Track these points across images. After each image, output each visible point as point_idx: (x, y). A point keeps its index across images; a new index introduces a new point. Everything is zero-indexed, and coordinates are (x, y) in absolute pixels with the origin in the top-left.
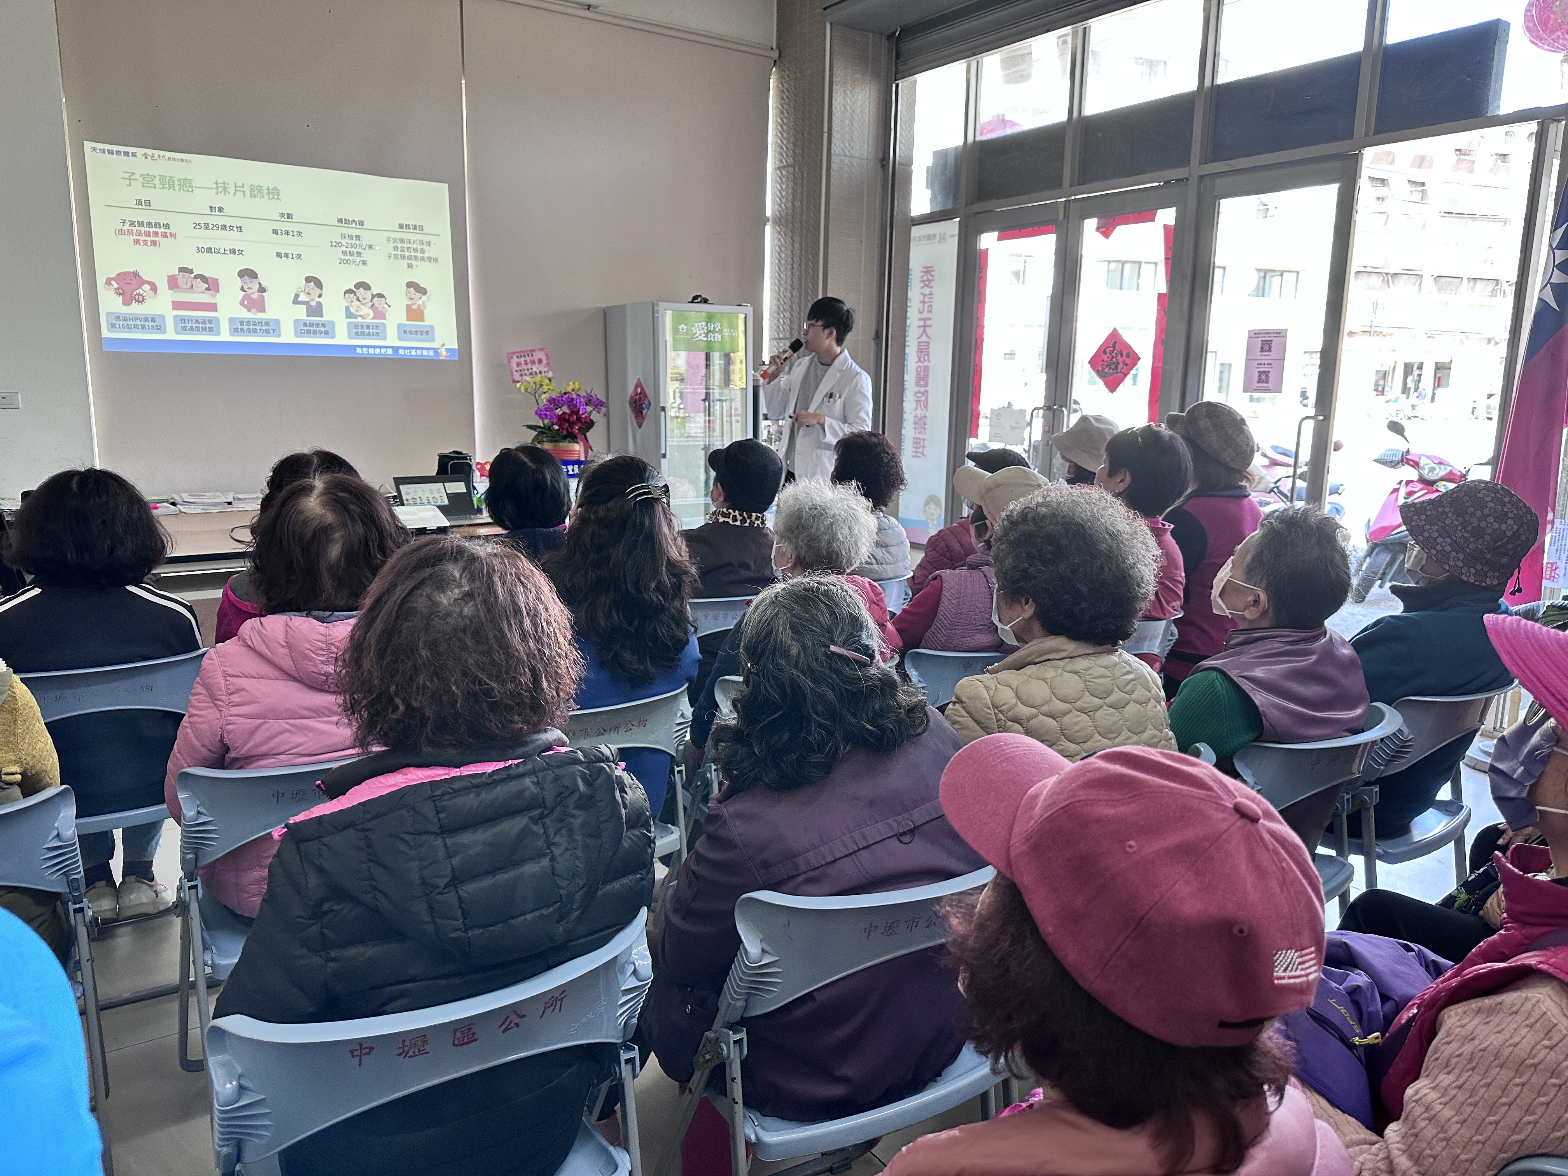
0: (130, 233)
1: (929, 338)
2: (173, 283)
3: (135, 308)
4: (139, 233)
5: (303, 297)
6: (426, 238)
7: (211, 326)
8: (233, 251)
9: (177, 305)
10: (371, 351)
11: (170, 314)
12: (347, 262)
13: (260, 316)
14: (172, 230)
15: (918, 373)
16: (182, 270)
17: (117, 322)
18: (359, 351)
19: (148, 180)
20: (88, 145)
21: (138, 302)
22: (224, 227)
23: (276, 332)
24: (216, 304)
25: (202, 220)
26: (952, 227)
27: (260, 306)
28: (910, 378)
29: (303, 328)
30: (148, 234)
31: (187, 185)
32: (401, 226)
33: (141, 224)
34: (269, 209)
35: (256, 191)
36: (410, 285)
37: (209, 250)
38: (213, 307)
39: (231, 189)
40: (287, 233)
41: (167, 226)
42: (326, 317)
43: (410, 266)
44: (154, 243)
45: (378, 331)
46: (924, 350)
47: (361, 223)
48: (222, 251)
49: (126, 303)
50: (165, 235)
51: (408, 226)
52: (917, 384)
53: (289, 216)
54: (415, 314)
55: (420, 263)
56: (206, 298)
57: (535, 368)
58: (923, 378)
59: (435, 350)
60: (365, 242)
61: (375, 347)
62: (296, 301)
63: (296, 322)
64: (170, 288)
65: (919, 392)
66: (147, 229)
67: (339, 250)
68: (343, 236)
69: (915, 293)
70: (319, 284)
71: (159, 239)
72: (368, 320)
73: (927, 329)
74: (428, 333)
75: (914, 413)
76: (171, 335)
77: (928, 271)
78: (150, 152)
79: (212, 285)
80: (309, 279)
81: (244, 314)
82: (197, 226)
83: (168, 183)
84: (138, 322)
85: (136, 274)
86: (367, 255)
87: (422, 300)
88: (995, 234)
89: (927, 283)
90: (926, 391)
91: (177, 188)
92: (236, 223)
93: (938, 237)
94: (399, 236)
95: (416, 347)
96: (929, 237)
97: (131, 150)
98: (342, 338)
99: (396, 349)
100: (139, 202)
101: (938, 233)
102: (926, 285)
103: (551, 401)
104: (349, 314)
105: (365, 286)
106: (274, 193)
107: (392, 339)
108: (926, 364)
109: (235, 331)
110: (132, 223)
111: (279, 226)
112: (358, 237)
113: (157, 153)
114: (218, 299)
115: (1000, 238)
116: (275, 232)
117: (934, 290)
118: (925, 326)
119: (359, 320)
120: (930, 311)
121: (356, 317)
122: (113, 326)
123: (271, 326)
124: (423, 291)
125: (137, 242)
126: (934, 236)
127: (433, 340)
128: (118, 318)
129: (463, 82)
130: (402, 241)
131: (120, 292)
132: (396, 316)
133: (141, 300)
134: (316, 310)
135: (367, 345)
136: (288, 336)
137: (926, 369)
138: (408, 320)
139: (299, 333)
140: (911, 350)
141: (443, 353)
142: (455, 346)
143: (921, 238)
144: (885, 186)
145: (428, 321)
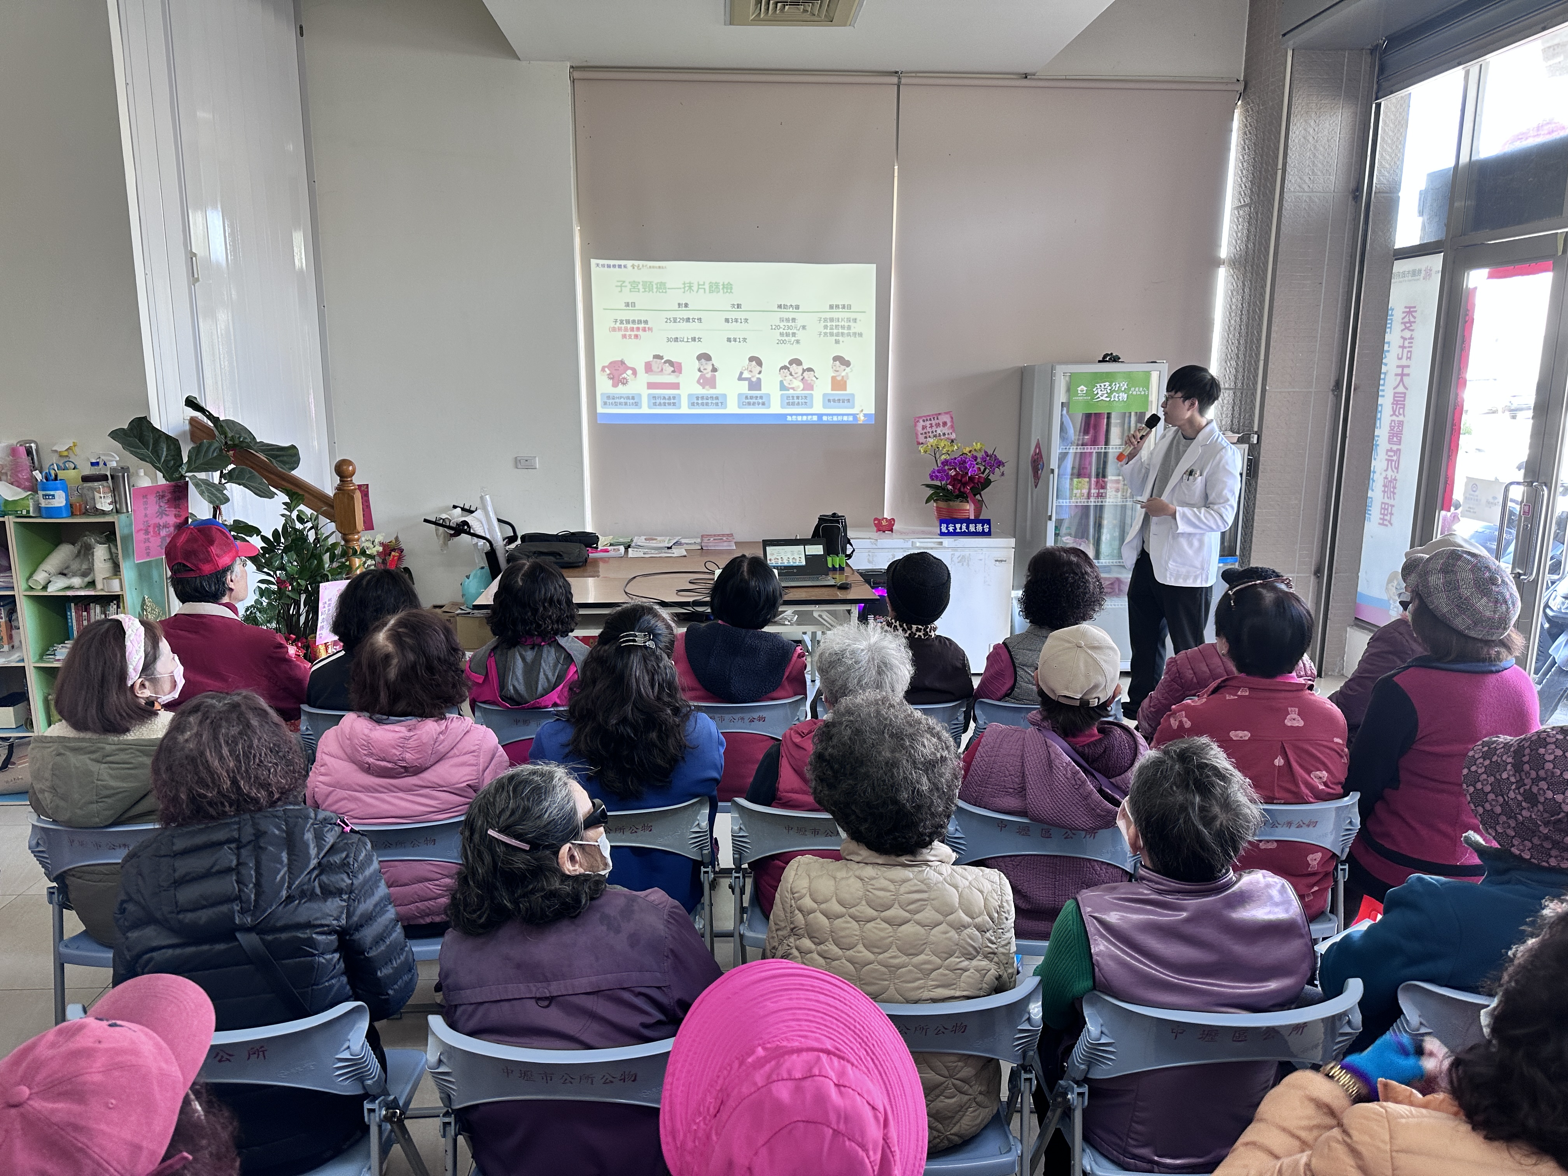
0: (620, 329)
1: (1407, 389)
2: (648, 368)
3: (621, 390)
4: (626, 330)
5: (746, 375)
6: (853, 316)
7: (673, 401)
8: (694, 339)
9: (651, 386)
10: (799, 418)
11: (645, 393)
12: (784, 342)
13: (712, 391)
14: (650, 325)
15: (1392, 428)
16: (658, 357)
17: (610, 399)
18: (789, 418)
19: (634, 285)
20: (593, 262)
21: (623, 384)
22: (688, 320)
23: (723, 405)
24: (678, 384)
25: (671, 315)
26: (1436, 262)
27: (711, 383)
28: (1382, 433)
29: (746, 401)
30: (632, 329)
31: (662, 287)
32: (831, 307)
33: (628, 322)
34: (723, 301)
35: (714, 288)
36: (836, 359)
37: (676, 340)
38: (676, 386)
39: (695, 288)
40: (736, 320)
41: (646, 322)
42: (764, 390)
43: (837, 342)
44: (636, 336)
45: (806, 401)
46: (1399, 402)
47: (797, 307)
48: (685, 340)
49: (615, 385)
50: (644, 330)
51: (837, 306)
52: (1390, 441)
53: (739, 306)
54: (839, 384)
55: (846, 339)
56: (671, 379)
57: (940, 431)
58: (1396, 435)
59: (855, 416)
60: (799, 323)
61: (802, 415)
62: (740, 378)
63: (740, 395)
64: (647, 372)
65: (1391, 450)
66: (632, 326)
67: (778, 332)
68: (782, 320)
69: (1393, 337)
70: (759, 363)
71: (640, 333)
72: (799, 392)
73: (1405, 378)
74: (849, 401)
75: (1384, 475)
76: (645, 409)
77: (1410, 311)
78: (636, 263)
79: (676, 368)
80: (751, 359)
81: (700, 390)
82: (668, 320)
83: (648, 286)
84: (622, 400)
85: (622, 362)
86: (800, 335)
87: (844, 372)
88: (1484, 272)
89: (1408, 325)
90: (1399, 450)
91: (655, 290)
92: (696, 315)
93: (1423, 272)
94: (828, 315)
95: (839, 413)
96: (1415, 273)
97: (623, 262)
98: (776, 408)
99: (820, 416)
100: (627, 305)
101: (1423, 269)
102: (1407, 328)
103: (947, 461)
104: (783, 387)
105: (798, 362)
106: (728, 288)
107: (818, 407)
108: (1401, 418)
109: (692, 405)
110: (622, 322)
111: (732, 316)
112: (794, 320)
113: (641, 263)
114: (680, 379)
115: (1491, 276)
116: (727, 320)
117: (1415, 334)
118: (1402, 375)
119: (791, 391)
120: (1409, 358)
121: (788, 389)
122: (605, 403)
123: (719, 400)
124: (847, 364)
125: (624, 336)
126: (1420, 271)
127: (853, 407)
128: (608, 397)
129: (896, 167)
130: (832, 320)
131: (611, 377)
132: (822, 387)
133: (625, 382)
134: (755, 385)
135: (797, 414)
136: (732, 408)
137: (1401, 423)
138: (832, 390)
139: (741, 405)
140: (1385, 401)
141: (862, 418)
142: (872, 411)
143: (1404, 274)
144: (1357, 219)
145: (849, 390)
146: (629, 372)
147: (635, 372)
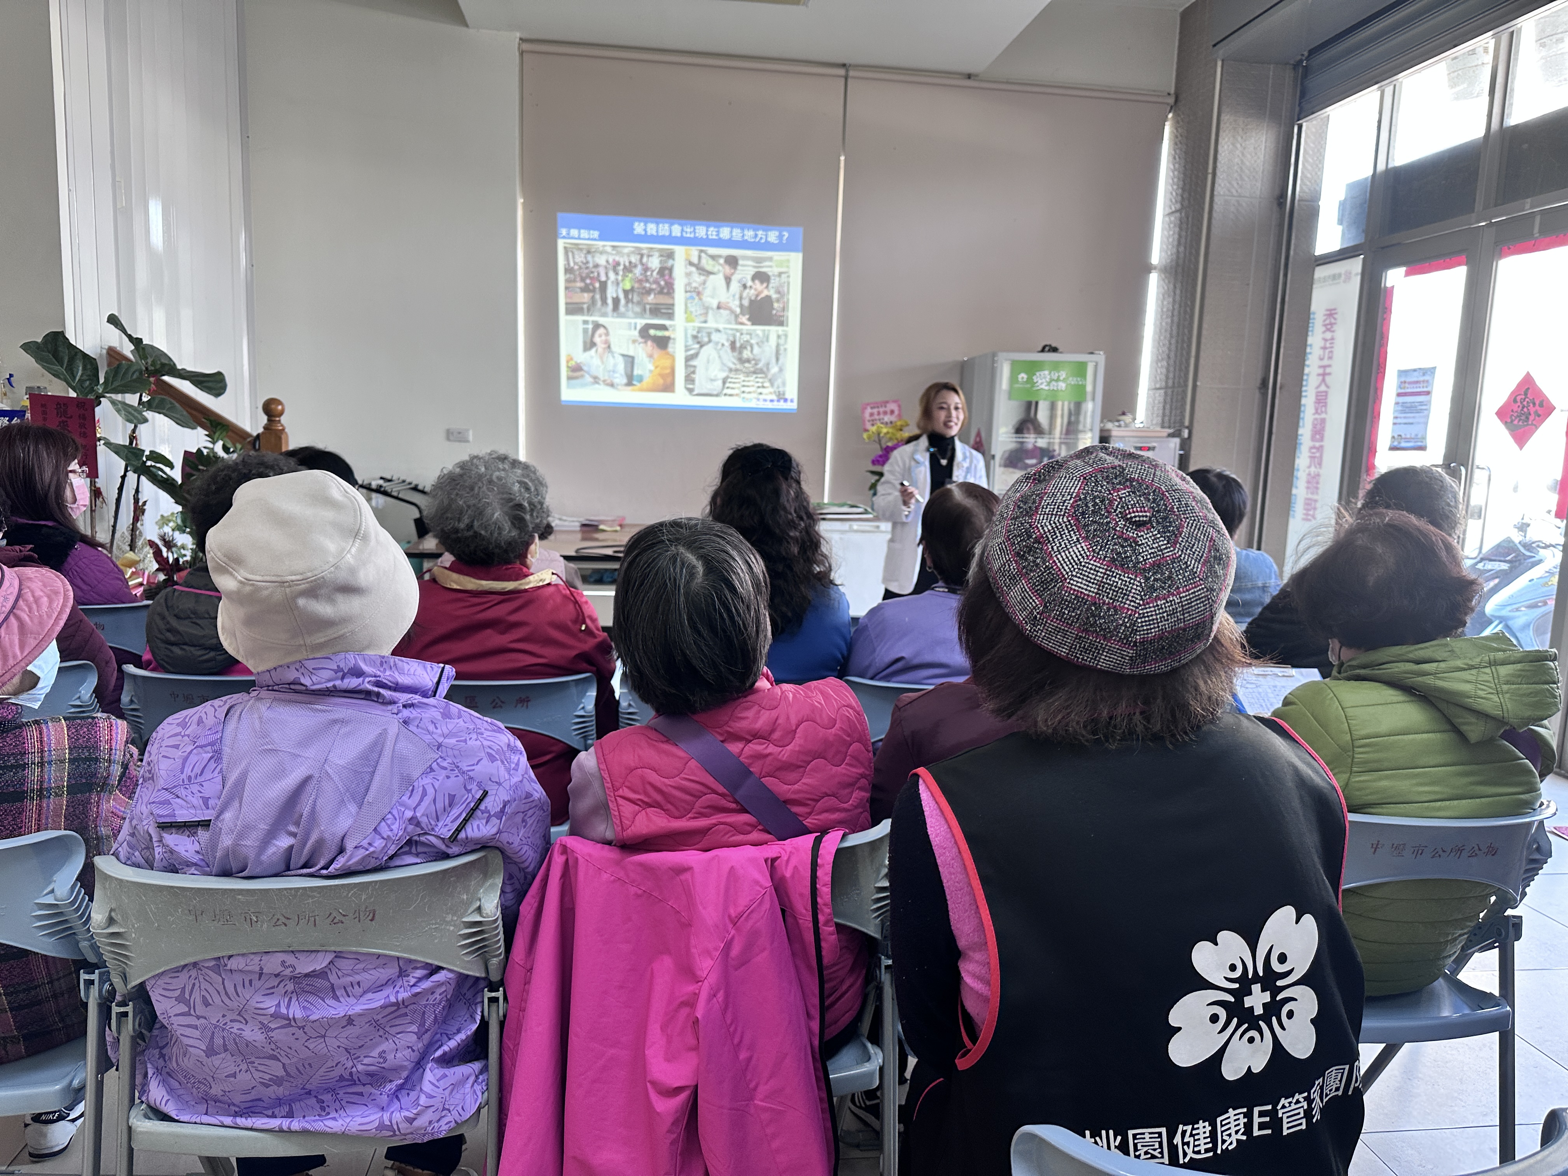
1: (1328, 387)
15: (1314, 426)
26: (1356, 265)
28: (1305, 431)
46: (1322, 400)
52: (1313, 439)
57: (885, 418)
58: (1319, 432)
65: (1314, 447)
69: (1315, 340)
73: (1326, 377)
75: (1307, 471)
77: (1331, 313)
88: (1402, 270)
90: (1322, 446)
93: (1343, 276)
96: (1335, 277)
101: (1343, 272)
102: (1328, 330)
108: (1323, 416)
115: (1408, 274)
117: (1336, 335)
118: (1324, 375)
120: (1330, 358)
126: (1340, 275)
129: (842, 158)
137: (1323, 421)
140: (1308, 401)
143: (1325, 279)
144: (1281, 225)
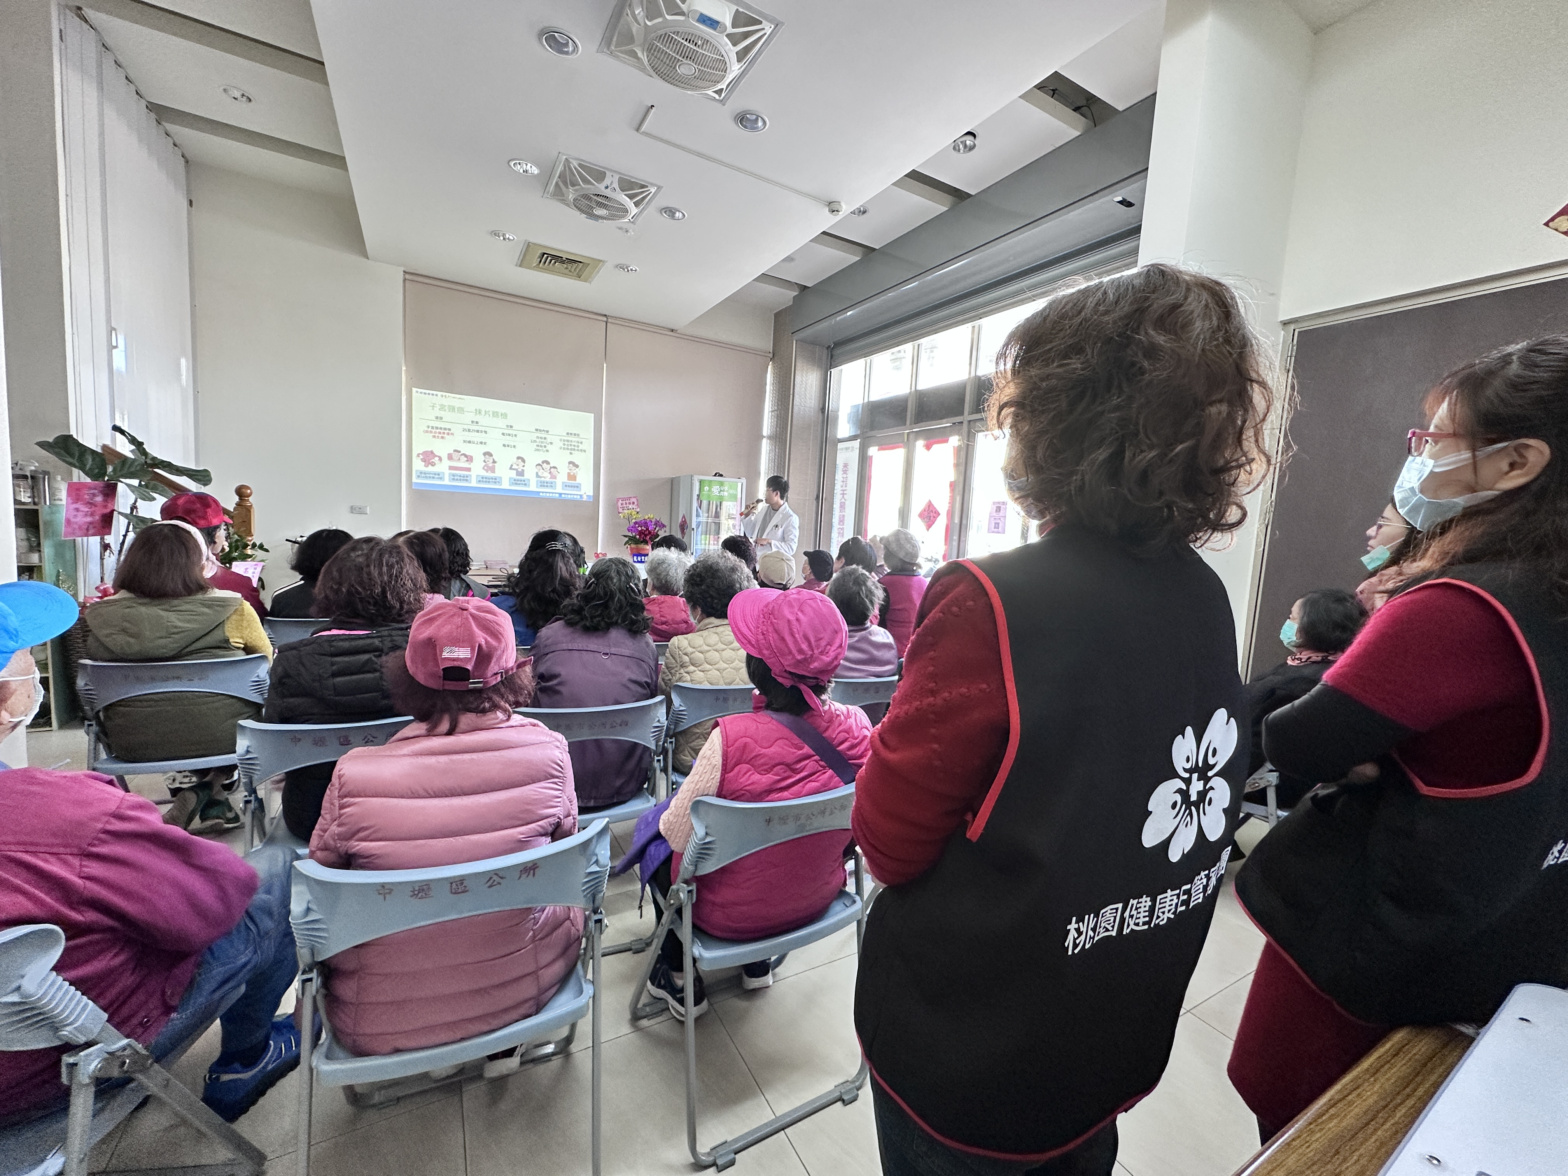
0: (431, 432)
1: (845, 500)
2: (450, 457)
3: (430, 469)
4: (435, 433)
5: (515, 467)
6: (580, 440)
7: (466, 479)
8: (481, 443)
9: (451, 468)
10: (548, 494)
11: (447, 472)
12: (538, 450)
13: (492, 475)
14: (452, 431)
15: (839, 518)
16: (455, 451)
17: (421, 474)
18: (541, 494)
19: (442, 407)
20: (414, 390)
22: (478, 431)
23: (500, 483)
24: (470, 468)
25: (466, 427)
26: (856, 444)
27: (493, 470)
28: (835, 520)
29: (515, 482)
30: (440, 433)
31: (461, 410)
32: (568, 434)
33: (437, 428)
34: (501, 423)
35: (495, 414)
36: (570, 463)
37: (469, 442)
38: (469, 470)
39: (483, 413)
40: (509, 435)
41: (450, 430)
42: (526, 477)
43: (571, 453)
44: (442, 438)
45: (552, 485)
46: (842, 506)
47: (547, 432)
48: (476, 443)
49: (426, 466)
50: (448, 434)
51: (571, 434)
52: (839, 524)
53: (511, 427)
54: (572, 477)
55: (576, 452)
56: (466, 465)
57: (630, 506)
58: (841, 521)
59: (581, 496)
60: (549, 441)
62: (511, 468)
63: (510, 478)
64: (449, 460)
65: (839, 528)
66: (440, 431)
67: (535, 444)
68: (538, 437)
69: (839, 476)
70: (524, 461)
71: (446, 436)
72: (548, 479)
73: (845, 496)
74: (578, 487)
76: (447, 482)
77: (846, 465)
78: (444, 394)
79: (470, 459)
80: (518, 458)
81: (484, 473)
82: (464, 430)
83: (452, 409)
84: (431, 475)
85: (432, 452)
86: (549, 447)
87: (575, 471)
88: (877, 448)
89: (845, 472)
90: (843, 528)
91: (456, 411)
92: (483, 429)
93: (851, 448)
94: (566, 438)
95: (571, 494)
96: (847, 449)
97: (435, 393)
98: (533, 487)
99: (560, 494)
100: (437, 418)
103: (636, 523)
104: (537, 476)
105: (548, 463)
106: (505, 416)
107: (559, 489)
108: (843, 513)
109: (479, 482)
110: (432, 428)
111: (506, 432)
112: (545, 438)
113: (447, 394)
114: (472, 466)
115: (879, 450)
116: (503, 434)
117: (847, 475)
118: (843, 494)
119: (543, 479)
120: (846, 486)
121: (541, 477)
122: (419, 476)
123: (496, 480)
124: (577, 466)
125: (434, 437)
126: (849, 448)
127: (580, 490)
128: (421, 473)
129: (605, 365)
130: (568, 441)
131: (423, 460)
132: (562, 477)
133: (433, 464)
134: (521, 473)
135: (547, 492)
136: (505, 485)
137: (844, 516)
138: (568, 480)
139: (511, 484)
140: (836, 506)
141: (585, 498)
142: (591, 494)
143: (842, 449)
144: (823, 422)
145: (578, 481)
146: (437, 459)
147: (440, 459)
